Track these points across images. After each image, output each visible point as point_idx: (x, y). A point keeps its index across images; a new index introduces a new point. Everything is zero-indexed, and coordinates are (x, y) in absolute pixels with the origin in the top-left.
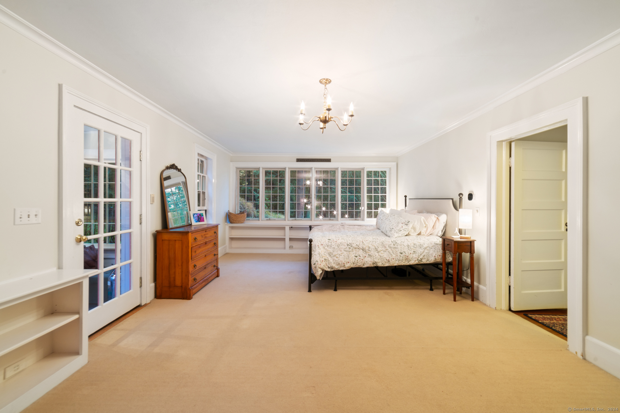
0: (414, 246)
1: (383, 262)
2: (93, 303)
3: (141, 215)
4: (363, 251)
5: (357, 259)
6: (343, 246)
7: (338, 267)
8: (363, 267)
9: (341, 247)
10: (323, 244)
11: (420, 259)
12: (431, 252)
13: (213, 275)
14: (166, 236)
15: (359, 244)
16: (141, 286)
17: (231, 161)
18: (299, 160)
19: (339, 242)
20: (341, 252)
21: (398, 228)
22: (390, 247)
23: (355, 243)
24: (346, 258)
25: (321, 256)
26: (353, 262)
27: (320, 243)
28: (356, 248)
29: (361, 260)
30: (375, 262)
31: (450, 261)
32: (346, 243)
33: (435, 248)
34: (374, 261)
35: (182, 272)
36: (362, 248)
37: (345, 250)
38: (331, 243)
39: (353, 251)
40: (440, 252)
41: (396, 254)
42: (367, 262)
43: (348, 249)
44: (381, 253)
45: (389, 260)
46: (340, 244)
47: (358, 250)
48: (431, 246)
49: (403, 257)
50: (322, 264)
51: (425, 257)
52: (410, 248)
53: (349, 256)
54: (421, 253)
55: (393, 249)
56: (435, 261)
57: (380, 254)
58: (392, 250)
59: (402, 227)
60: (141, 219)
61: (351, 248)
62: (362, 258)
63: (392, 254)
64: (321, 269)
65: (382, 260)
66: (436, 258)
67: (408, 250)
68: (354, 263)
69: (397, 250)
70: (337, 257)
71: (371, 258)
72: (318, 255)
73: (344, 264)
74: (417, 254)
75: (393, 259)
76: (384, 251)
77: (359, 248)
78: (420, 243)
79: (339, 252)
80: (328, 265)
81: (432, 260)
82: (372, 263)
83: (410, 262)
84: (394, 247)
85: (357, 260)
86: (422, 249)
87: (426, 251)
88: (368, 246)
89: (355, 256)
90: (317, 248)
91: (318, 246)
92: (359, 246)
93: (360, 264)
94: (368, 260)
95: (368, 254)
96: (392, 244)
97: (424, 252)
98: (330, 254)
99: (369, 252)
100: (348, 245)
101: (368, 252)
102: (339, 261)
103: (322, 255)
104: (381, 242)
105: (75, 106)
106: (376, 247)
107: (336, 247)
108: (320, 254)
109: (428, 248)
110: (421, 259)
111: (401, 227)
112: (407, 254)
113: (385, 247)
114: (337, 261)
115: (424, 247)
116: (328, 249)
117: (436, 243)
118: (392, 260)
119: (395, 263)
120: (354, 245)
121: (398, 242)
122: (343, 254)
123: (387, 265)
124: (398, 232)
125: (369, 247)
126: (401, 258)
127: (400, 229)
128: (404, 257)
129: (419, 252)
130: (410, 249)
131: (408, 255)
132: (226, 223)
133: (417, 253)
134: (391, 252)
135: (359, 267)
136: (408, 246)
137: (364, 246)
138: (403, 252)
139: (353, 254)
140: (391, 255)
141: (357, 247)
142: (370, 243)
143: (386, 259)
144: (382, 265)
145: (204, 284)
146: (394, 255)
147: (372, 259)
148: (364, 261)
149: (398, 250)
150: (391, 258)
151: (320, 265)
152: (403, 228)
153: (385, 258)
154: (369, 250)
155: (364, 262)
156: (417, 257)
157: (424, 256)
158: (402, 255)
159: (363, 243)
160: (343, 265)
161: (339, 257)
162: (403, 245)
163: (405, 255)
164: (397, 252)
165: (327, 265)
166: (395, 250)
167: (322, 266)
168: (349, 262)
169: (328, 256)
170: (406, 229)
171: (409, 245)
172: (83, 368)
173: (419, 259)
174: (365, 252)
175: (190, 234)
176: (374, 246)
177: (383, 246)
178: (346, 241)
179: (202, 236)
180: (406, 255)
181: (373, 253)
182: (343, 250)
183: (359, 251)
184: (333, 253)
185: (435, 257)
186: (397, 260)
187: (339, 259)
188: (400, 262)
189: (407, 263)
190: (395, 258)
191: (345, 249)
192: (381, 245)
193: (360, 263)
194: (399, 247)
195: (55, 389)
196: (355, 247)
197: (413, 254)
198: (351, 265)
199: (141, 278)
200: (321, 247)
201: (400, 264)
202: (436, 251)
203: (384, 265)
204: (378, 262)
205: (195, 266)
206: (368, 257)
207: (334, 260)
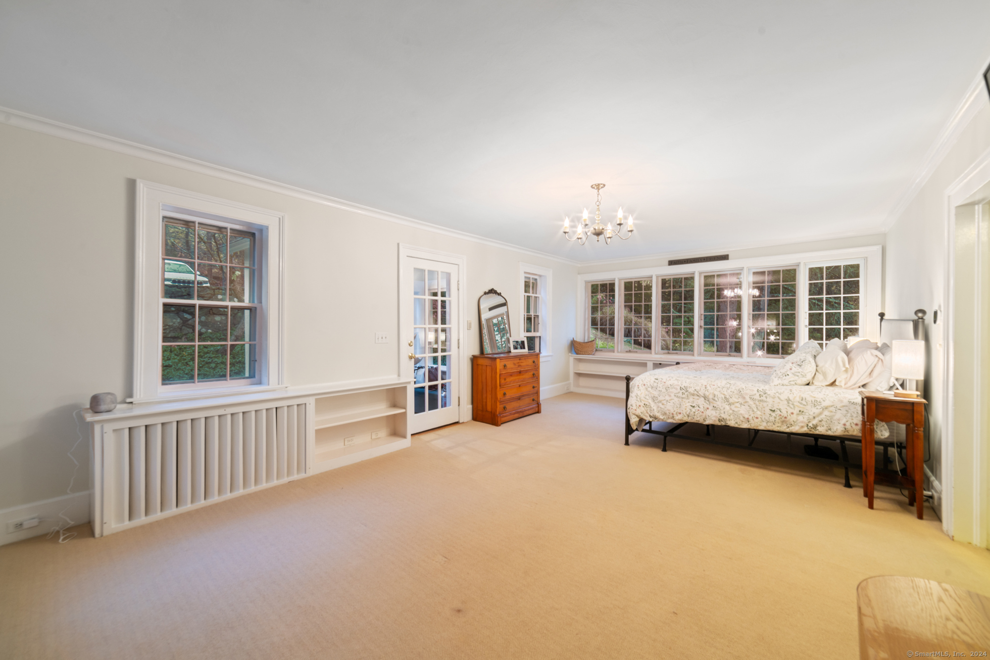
0: (801, 401)
1: (738, 421)
2: (419, 408)
3: (459, 340)
4: (705, 399)
5: (693, 410)
6: (674, 389)
7: (663, 417)
8: (704, 423)
9: (671, 390)
10: (646, 384)
11: (813, 425)
12: (838, 415)
13: (531, 409)
14: (481, 361)
15: (699, 389)
16: (459, 405)
17: (579, 274)
18: (672, 263)
19: (668, 383)
20: (670, 398)
21: (783, 371)
22: (753, 399)
23: (693, 387)
24: (677, 407)
25: (638, 399)
26: (688, 413)
27: (641, 383)
28: (693, 395)
29: (701, 413)
30: (723, 419)
31: (883, 437)
32: (679, 385)
33: (846, 411)
34: (720, 416)
35: (492, 397)
36: (703, 395)
37: (677, 395)
38: (657, 383)
39: (688, 398)
40: (858, 419)
41: (763, 412)
42: (711, 417)
43: (680, 395)
44: (736, 407)
45: (748, 419)
46: (670, 386)
47: (698, 397)
48: (839, 405)
49: (775, 418)
50: (638, 410)
51: (824, 423)
52: (793, 404)
53: (681, 404)
54: (814, 415)
55: (757, 403)
56: (846, 433)
57: (733, 407)
58: (755, 404)
59: (791, 369)
60: (459, 343)
61: (686, 394)
62: (703, 410)
63: (755, 410)
64: (637, 416)
65: (736, 416)
66: (846, 427)
67: (788, 408)
68: (688, 416)
69: (765, 404)
70: (663, 404)
71: (717, 411)
72: (635, 398)
73: (673, 414)
74: (807, 417)
75: (757, 418)
76: (741, 404)
77: (698, 394)
78: (815, 397)
79: (667, 398)
80: (649, 413)
81: (837, 430)
82: (717, 420)
83: (791, 428)
84: (760, 399)
85: (694, 412)
86: (817, 408)
87: (826, 413)
88: (713, 393)
89: (692, 406)
90: (636, 388)
91: (638, 386)
92: (699, 392)
93: (698, 418)
94: (712, 414)
95: (712, 405)
96: (758, 395)
97: (821, 414)
98: (654, 399)
99: (715, 402)
100: (681, 388)
101: (712, 403)
102: (666, 409)
103: (640, 399)
104: (738, 389)
105: (407, 256)
106: (727, 397)
107: (664, 390)
108: (638, 397)
109: (832, 409)
110: (815, 427)
111: (789, 369)
112: (784, 414)
113: (744, 398)
114: (662, 410)
115: (822, 406)
116: (652, 391)
117: (852, 401)
118: (755, 419)
119: (760, 425)
120: (691, 390)
121: (769, 392)
122: (673, 401)
123: (745, 426)
124: (781, 376)
125: (715, 395)
126: (772, 419)
127: (786, 372)
128: (778, 418)
129: (811, 413)
130: (792, 406)
131: (786, 415)
132: (570, 354)
133: (807, 414)
134: (754, 406)
135: (698, 422)
136: (788, 400)
137: (707, 393)
138: (776, 410)
139: (689, 402)
140: (753, 411)
141: (696, 393)
142: (718, 389)
143: (744, 417)
144: (736, 426)
145: (517, 415)
146: (759, 413)
147: (718, 414)
148: (704, 414)
149: (767, 405)
150: (752, 415)
151: (636, 410)
152: (792, 371)
153: (741, 414)
154: (714, 400)
155: (706, 416)
156: (806, 420)
157: (821, 421)
158: (773, 414)
159: (706, 388)
160: (671, 415)
161: (666, 404)
162: (777, 398)
163: (780, 415)
164: (764, 407)
165: (647, 413)
166: (761, 405)
167: (638, 412)
168: (680, 413)
169: (650, 401)
170: (799, 372)
171: (791, 398)
172: (407, 448)
173: (810, 425)
174: (708, 402)
175: (498, 360)
176: (724, 394)
177: (741, 395)
178: (680, 383)
179: (514, 364)
180: (782, 415)
181: (719, 404)
182: (672, 395)
183: (698, 399)
184: (659, 397)
185: (845, 425)
186: (764, 420)
187: (665, 407)
188: (769, 424)
189: (784, 429)
190: (761, 416)
191: (677, 393)
192: (737, 394)
193: (698, 416)
194: (770, 400)
195: (391, 453)
196: (692, 392)
197: (798, 414)
198: (683, 418)
199: (459, 398)
200: (642, 388)
201: (770, 428)
202: (849, 415)
203: (739, 425)
204: (728, 419)
205: (505, 394)
206: (712, 410)
207: (658, 407)
